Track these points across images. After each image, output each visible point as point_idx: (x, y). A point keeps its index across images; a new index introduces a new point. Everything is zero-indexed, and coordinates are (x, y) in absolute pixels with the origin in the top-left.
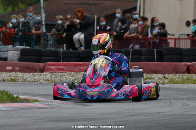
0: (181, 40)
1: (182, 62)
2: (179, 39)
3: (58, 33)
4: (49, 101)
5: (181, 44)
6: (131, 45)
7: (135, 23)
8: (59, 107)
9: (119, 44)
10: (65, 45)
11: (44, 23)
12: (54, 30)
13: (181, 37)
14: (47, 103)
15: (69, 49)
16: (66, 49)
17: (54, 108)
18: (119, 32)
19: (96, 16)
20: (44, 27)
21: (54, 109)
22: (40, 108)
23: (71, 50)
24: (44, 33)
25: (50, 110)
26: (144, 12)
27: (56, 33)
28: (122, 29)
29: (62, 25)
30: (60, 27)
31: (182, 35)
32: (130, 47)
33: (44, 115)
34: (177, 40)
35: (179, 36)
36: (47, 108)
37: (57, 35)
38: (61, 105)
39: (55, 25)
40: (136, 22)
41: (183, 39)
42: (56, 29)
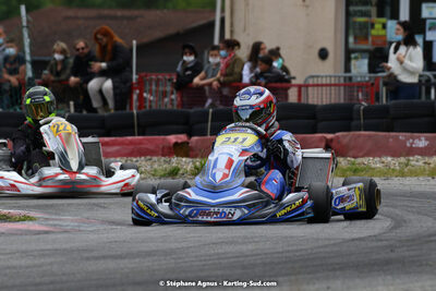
0: (310, 88)
1: (315, 132)
2: (307, 86)
3: (56, 79)
4: (54, 217)
5: (310, 96)
6: (209, 101)
7: (216, 56)
8: (76, 231)
9: (185, 99)
10: (72, 103)
11: (28, 58)
12: (46, 72)
13: (311, 82)
14: (51, 222)
15: (81, 112)
16: (75, 111)
17: (66, 232)
18: (181, 74)
19: (134, 42)
20: (29, 66)
21: (66, 235)
22: (39, 233)
23: (85, 113)
24: (29, 79)
25: (59, 236)
26: (232, 32)
27: (52, 78)
28: (187, 69)
29: (63, 61)
30: (59, 68)
31: (313, 77)
32: (207, 104)
33: (49, 247)
34: (303, 89)
35: (306, 80)
36: (53, 232)
37: (53, 82)
38: (79, 226)
39: (49, 61)
40: (215, 52)
41: (313, 85)
42: (51, 72)
